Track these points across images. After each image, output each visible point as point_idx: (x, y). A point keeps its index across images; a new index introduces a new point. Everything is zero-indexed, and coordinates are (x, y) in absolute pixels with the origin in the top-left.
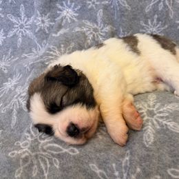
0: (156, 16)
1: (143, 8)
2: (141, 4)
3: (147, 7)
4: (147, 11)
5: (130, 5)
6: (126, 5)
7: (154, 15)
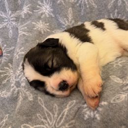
0: (116, 11)
1: (106, 5)
2: (105, 2)
3: (109, 4)
4: (109, 7)
5: (96, 4)
6: (94, 4)
7: (115, 10)
